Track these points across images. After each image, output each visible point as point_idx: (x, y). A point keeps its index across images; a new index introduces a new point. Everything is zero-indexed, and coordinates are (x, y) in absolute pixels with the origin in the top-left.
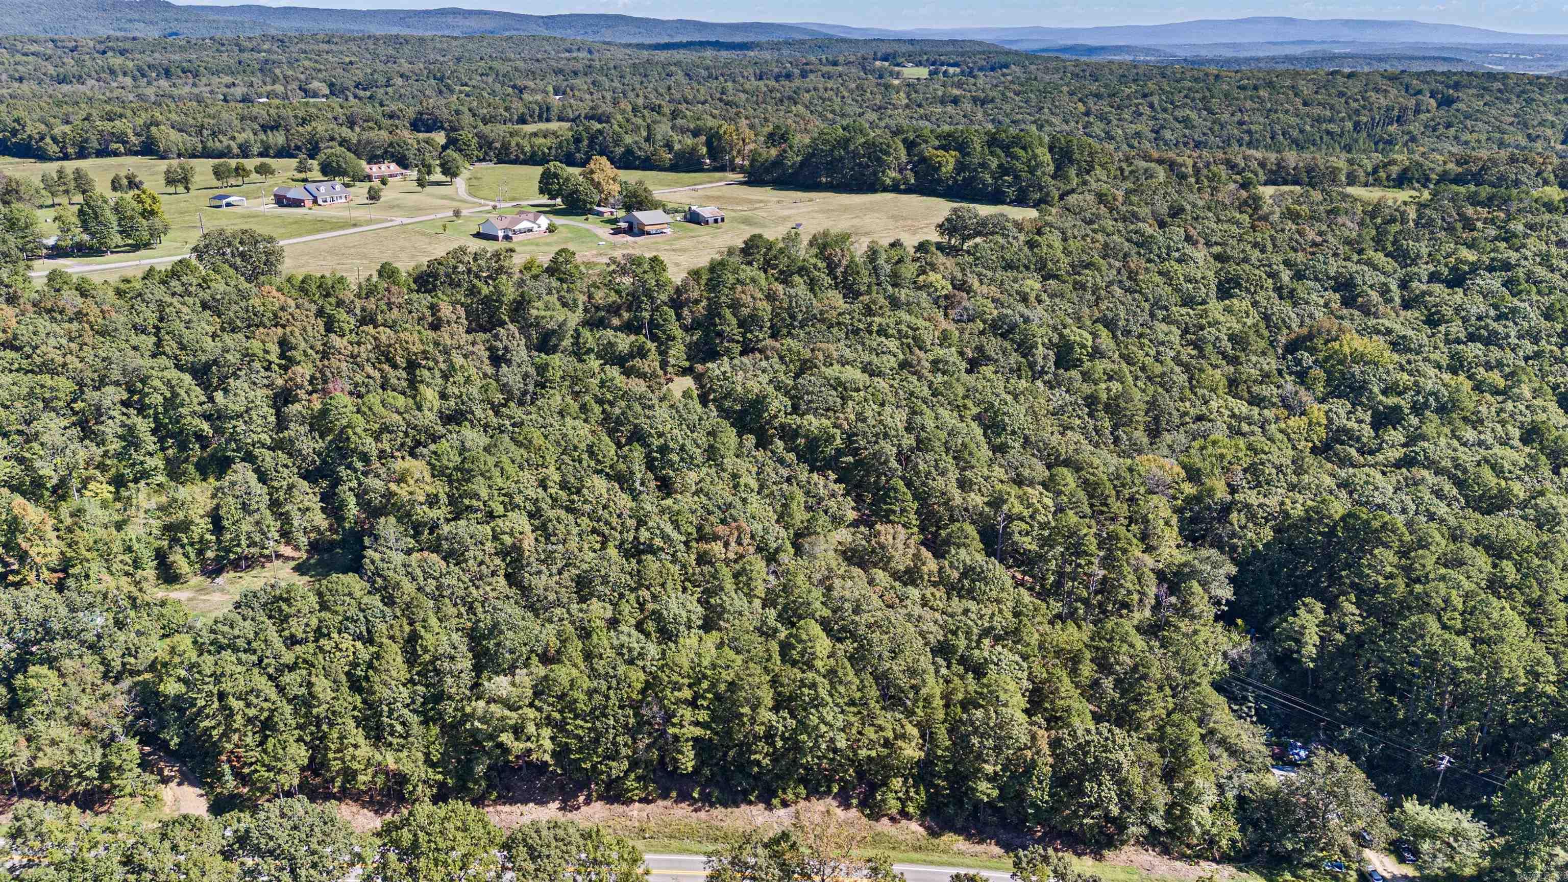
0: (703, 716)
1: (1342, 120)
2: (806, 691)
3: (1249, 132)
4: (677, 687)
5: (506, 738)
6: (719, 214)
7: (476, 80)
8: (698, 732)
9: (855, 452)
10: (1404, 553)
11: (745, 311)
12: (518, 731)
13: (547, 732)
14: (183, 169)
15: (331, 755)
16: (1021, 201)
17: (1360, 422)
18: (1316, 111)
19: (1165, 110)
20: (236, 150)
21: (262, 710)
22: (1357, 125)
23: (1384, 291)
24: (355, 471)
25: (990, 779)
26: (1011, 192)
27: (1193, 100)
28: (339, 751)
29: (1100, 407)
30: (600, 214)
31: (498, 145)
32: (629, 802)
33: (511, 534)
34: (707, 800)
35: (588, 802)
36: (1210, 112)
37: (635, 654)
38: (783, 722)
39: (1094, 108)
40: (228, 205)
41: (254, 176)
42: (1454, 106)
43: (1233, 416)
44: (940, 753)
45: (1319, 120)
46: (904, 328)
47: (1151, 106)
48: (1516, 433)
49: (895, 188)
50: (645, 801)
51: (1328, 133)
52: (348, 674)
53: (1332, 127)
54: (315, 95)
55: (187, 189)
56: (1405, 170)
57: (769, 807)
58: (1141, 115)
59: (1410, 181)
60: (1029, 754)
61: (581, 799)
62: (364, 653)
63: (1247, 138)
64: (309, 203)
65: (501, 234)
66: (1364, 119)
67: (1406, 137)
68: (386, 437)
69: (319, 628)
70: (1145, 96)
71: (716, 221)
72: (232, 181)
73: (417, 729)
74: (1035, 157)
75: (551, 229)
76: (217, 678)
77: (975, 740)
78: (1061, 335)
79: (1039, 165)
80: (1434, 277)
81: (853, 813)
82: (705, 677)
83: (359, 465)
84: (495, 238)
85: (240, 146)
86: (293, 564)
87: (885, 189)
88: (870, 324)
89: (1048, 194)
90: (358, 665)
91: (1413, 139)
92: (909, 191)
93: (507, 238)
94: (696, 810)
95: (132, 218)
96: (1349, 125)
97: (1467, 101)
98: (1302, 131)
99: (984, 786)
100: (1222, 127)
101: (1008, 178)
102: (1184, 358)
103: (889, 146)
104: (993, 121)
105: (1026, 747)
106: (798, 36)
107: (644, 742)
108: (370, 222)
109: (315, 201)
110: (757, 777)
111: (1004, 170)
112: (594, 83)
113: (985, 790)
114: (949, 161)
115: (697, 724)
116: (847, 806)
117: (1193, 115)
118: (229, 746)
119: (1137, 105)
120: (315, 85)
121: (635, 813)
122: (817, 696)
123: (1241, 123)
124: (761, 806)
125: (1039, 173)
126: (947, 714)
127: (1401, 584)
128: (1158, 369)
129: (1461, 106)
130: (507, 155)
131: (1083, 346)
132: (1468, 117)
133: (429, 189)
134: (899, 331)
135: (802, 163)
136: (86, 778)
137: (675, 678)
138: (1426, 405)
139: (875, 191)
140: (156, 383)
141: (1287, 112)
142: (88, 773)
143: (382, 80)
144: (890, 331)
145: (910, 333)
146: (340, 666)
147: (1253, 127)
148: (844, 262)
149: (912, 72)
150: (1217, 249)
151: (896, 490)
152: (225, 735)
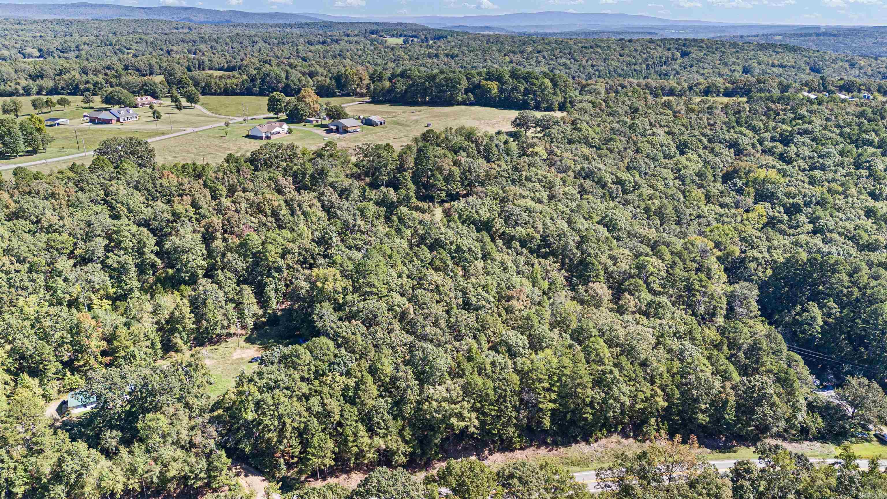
0: (553, 396)
1: (641, 63)
2: (608, 376)
3: (598, 70)
4: (540, 381)
5: (454, 420)
6: (382, 120)
7: (134, 46)
8: (551, 406)
9: (548, 246)
10: (850, 275)
11: (446, 173)
12: (461, 417)
13: (474, 415)
14: (14, 103)
15: (350, 444)
16: (537, 108)
17: (780, 213)
18: (628, 59)
19: (552, 59)
20: (21, 91)
21: (301, 422)
22: (648, 66)
23: (754, 146)
24: (274, 278)
25: (703, 412)
26: (533, 103)
27: (565, 54)
28: (355, 441)
29: (652, 214)
30: (311, 122)
31: (203, 84)
32: (513, 450)
33: (399, 306)
34: (556, 444)
35: (491, 453)
36: (575, 60)
37: (503, 366)
38: (599, 395)
39: (514, 59)
40: (58, 124)
41: (58, 106)
42: (691, 56)
43: (716, 214)
44: (675, 401)
45: (629, 64)
46: (539, 176)
47: (544, 57)
48: (862, 213)
49: (463, 103)
50: (522, 449)
51: (635, 70)
52: (343, 395)
53: (636, 67)
54: (30, 56)
55: (17, 116)
56: (708, 87)
57: (588, 443)
58: (540, 62)
59: (711, 92)
60: (723, 395)
61: (486, 452)
62: (352, 382)
63: (597, 73)
64: (114, 122)
65: (264, 135)
66: (651, 63)
67: (674, 72)
68: (289, 256)
69: (317, 371)
70: (539, 52)
71: (381, 124)
72: (45, 110)
73: (391, 423)
74: (543, 83)
75: (290, 132)
76: (277, 406)
77: (694, 392)
78: (617, 177)
79: (546, 87)
80: (773, 139)
81: (631, 441)
82: (554, 373)
83: (276, 274)
84: (261, 138)
85: (24, 89)
86: (244, 338)
87: (458, 104)
88: (521, 176)
89: (552, 104)
90: (349, 389)
91: (678, 73)
92: (471, 104)
93: (267, 137)
94: (550, 451)
95: (31, 133)
96: (644, 66)
97: (696, 54)
98: (623, 70)
99: (700, 416)
100: (584, 68)
101: (531, 96)
102: (677, 186)
103: (459, 79)
104: (461, 67)
105: (721, 392)
106: (303, 21)
107: (523, 414)
108: (172, 132)
109: (118, 120)
110: (583, 428)
111: (527, 92)
112: (211, 47)
113: (702, 418)
114: (494, 87)
115: (550, 401)
116: (627, 437)
117: (568, 62)
118: (282, 447)
119: (537, 57)
120: (29, 50)
121: (519, 456)
122: (615, 377)
123: (593, 66)
124: (583, 443)
125: (546, 92)
126: (673, 381)
127: (855, 290)
128: (670, 192)
129: (694, 55)
130: (210, 90)
131: (630, 182)
132: (698, 61)
133: (184, 111)
134: (538, 179)
135: (406, 91)
136: (201, 479)
137: (540, 376)
138: (811, 202)
139: (452, 105)
140: (126, 233)
141: (613, 60)
142: (200, 475)
143: (73, 47)
144: (533, 179)
145: (544, 180)
146: (338, 391)
147: (600, 68)
148: (484, 144)
149: (392, 41)
150: (666, 129)
151: (593, 264)
152: (280, 442)
